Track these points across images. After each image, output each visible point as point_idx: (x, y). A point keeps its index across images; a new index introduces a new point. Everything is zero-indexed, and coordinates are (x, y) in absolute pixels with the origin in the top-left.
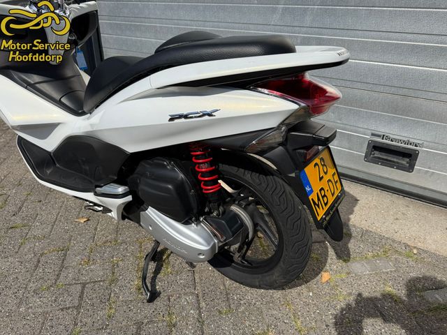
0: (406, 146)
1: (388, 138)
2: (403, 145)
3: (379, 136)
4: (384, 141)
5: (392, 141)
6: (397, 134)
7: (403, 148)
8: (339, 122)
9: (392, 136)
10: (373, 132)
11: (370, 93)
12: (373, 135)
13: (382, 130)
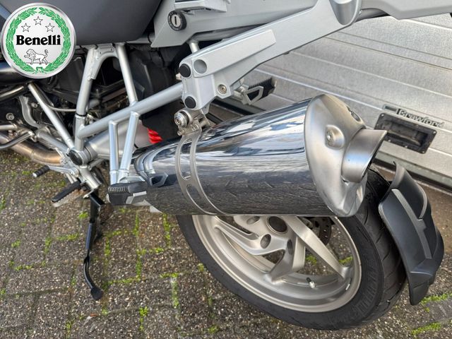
0: (423, 124)
1: (404, 113)
2: (420, 123)
3: (393, 110)
4: (399, 116)
5: (408, 117)
6: (416, 109)
7: (420, 126)
8: (349, 88)
9: (408, 111)
10: (388, 105)
11: (391, 57)
12: (387, 108)
13: (398, 102)
